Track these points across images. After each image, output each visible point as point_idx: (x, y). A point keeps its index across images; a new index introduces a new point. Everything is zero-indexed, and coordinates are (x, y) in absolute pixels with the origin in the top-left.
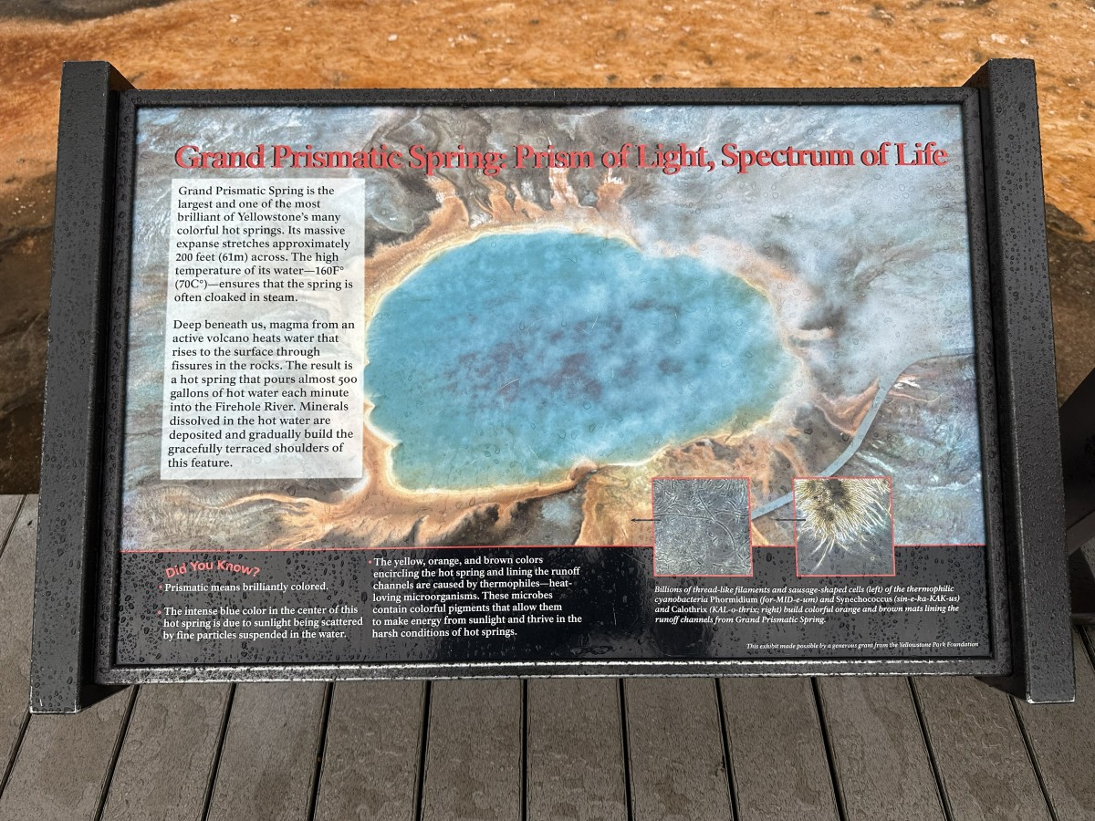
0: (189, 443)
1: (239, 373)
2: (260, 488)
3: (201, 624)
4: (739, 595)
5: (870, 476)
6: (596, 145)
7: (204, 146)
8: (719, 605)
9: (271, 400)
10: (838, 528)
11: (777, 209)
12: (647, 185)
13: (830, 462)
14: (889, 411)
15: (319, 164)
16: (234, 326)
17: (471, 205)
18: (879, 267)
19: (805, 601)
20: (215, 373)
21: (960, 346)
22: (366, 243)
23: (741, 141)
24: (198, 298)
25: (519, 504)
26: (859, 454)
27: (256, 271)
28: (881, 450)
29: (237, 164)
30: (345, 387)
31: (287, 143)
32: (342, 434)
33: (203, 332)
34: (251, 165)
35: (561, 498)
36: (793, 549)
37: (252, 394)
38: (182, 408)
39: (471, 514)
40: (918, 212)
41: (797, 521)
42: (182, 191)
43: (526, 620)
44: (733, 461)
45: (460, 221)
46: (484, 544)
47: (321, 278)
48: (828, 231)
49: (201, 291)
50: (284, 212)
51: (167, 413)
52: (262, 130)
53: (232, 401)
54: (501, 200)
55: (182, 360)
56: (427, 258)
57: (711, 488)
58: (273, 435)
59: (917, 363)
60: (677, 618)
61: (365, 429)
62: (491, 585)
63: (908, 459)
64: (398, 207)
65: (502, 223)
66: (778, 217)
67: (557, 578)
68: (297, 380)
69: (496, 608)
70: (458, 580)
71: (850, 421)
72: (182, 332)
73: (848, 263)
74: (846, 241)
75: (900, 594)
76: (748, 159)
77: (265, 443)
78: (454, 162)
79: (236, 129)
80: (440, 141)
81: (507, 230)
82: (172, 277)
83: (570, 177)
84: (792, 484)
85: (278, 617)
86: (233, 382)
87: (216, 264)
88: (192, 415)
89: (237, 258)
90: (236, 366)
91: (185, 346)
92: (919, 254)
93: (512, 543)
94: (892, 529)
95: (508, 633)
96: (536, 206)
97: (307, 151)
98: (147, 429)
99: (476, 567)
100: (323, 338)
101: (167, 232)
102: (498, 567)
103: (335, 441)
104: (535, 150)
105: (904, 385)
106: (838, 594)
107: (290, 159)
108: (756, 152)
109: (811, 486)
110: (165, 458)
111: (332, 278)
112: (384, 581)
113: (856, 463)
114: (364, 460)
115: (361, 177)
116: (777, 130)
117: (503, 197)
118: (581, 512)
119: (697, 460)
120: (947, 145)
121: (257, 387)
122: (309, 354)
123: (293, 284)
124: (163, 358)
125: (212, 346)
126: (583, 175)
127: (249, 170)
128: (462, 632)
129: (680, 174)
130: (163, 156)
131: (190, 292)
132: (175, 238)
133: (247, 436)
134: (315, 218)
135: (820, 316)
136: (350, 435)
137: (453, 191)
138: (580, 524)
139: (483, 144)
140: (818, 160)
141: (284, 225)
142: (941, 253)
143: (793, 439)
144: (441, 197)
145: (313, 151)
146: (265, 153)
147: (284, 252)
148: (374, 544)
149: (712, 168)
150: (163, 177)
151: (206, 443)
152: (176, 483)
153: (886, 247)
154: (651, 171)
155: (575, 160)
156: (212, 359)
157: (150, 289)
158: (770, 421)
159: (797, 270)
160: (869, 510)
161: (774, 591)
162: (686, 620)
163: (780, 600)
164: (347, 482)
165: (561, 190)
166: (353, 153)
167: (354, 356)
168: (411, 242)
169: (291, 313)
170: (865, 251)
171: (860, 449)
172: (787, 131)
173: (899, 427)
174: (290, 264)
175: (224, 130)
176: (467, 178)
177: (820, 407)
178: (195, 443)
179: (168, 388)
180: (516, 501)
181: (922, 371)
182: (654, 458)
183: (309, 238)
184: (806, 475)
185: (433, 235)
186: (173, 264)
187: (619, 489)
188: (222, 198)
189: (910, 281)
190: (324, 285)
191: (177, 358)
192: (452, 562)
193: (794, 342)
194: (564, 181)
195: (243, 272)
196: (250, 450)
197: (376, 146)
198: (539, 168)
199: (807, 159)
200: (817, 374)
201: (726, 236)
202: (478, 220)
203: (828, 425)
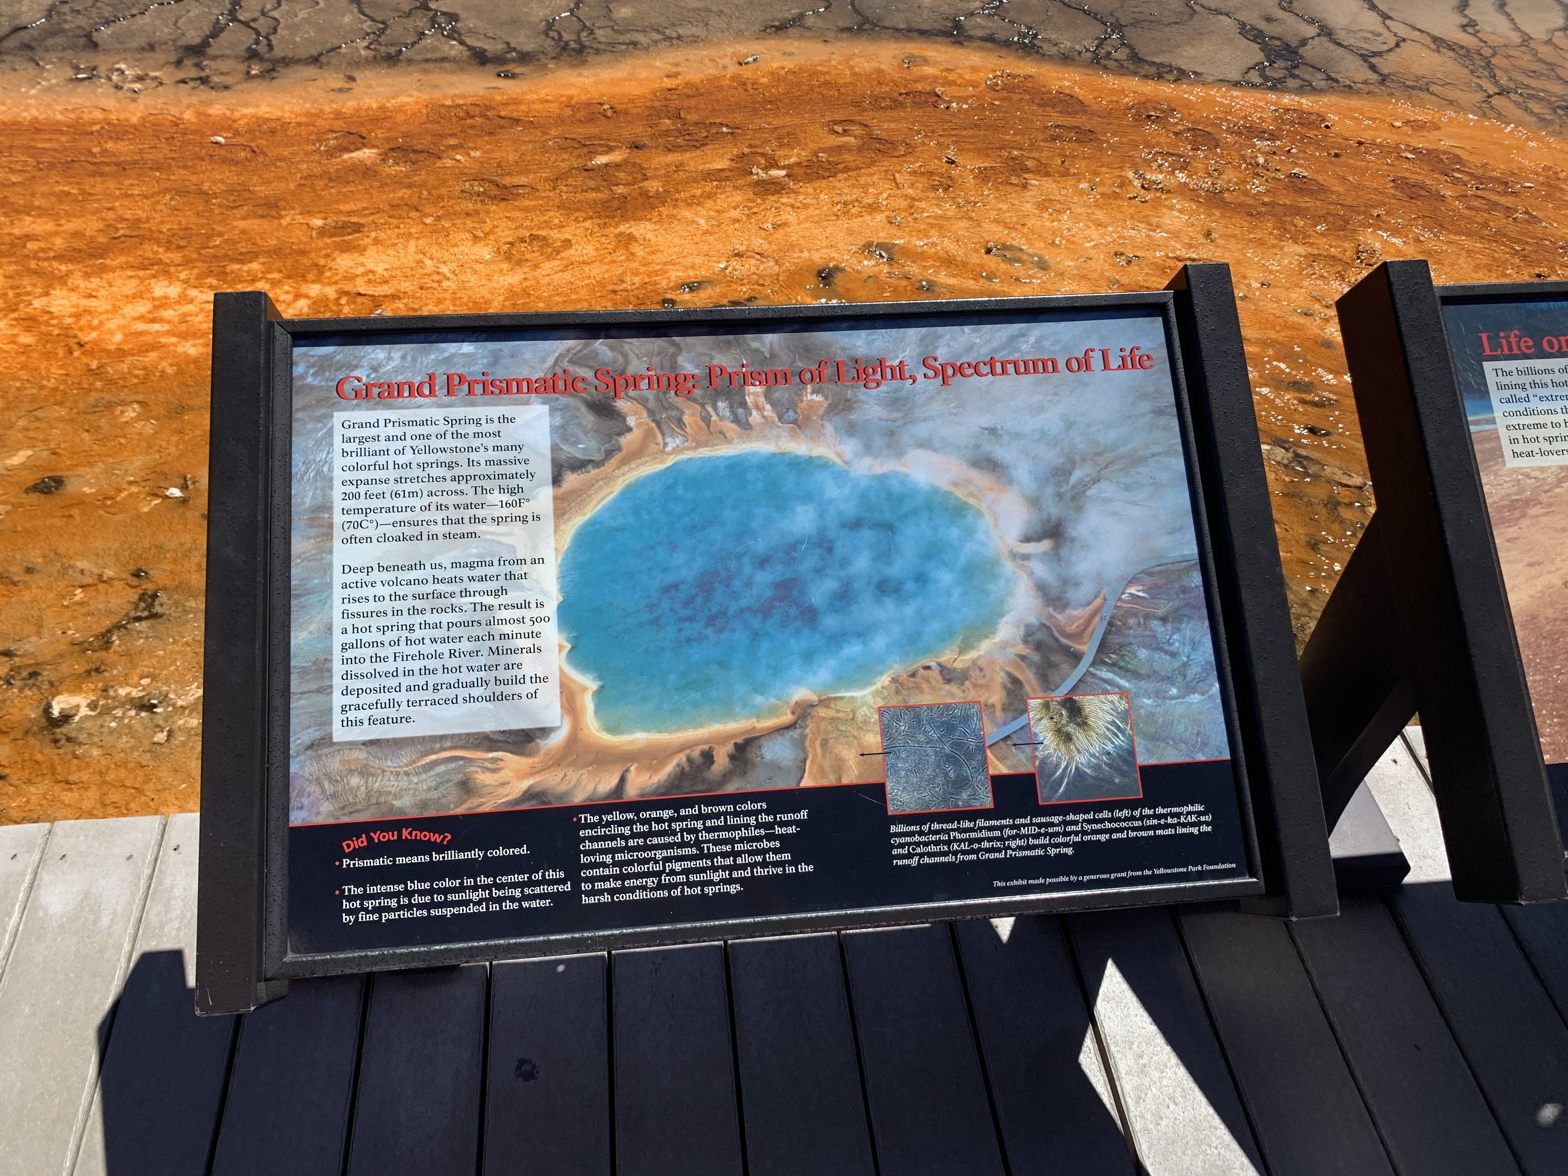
0: (365, 699)
1: (418, 619)
2: (448, 744)
3: (385, 902)
4: (981, 829)
5: (1106, 692)
6: (793, 362)
7: (368, 376)
8: (961, 841)
9: (456, 646)
10: (1078, 750)
11: (985, 421)
12: (848, 400)
13: (1064, 680)
14: (1119, 623)
15: (497, 391)
16: (411, 568)
17: (664, 427)
18: (1094, 475)
19: (1050, 830)
20: (390, 620)
21: (1185, 553)
22: (553, 472)
23: (942, 353)
24: (369, 539)
25: (736, 744)
26: (1092, 669)
27: (433, 507)
28: (1114, 665)
29: (406, 394)
30: (537, 628)
31: (460, 371)
32: (536, 679)
33: (375, 576)
34: (421, 394)
35: (782, 735)
36: (1033, 775)
37: (434, 641)
38: (355, 660)
39: (684, 759)
40: (1129, 417)
41: (1034, 744)
42: (346, 425)
43: (752, 872)
44: (962, 684)
45: (653, 445)
46: (699, 792)
47: (505, 512)
48: (1039, 440)
49: (371, 532)
50: (460, 443)
51: (338, 669)
52: (433, 357)
53: (413, 650)
54: (696, 422)
55: (354, 608)
56: (618, 487)
57: (942, 715)
58: (459, 684)
59: (1143, 572)
60: (916, 858)
61: (561, 671)
62: (711, 836)
63: (1143, 672)
64: (586, 433)
65: (699, 445)
66: (986, 429)
67: (782, 824)
68: (483, 623)
69: (718, 861)
70: (674, 833)
71: (1077, 636)
72: (351, 578)
73: (1062, 473)
74: (1058, 450)
75: (1148, 817)
76: (950, 371)
77: (451, 693)
78: (644, 384)
79: (403, 357)
80: (627, 362)
81: (705, 452)
82: (338, 518)
83: (767, 395)
84: (1026, 705)
85: (475, 888)
86: (411, 629)
87: (388, 502)
88: (367, 667)
89: (413, 494)
90: (414, 611)
91: (355, 593)
92: (1136, 460)
93: (731, 788)
94: (1134, 748)
95: (733, 889)
96: (734, 426)
97: (483, 378)
98: (314, 686)
99: (693, 818)
100: (511, 576)
101: (331, 470)
102: (717, 816)
103: (529, 688)
104: (730, 370)
105: (1131, 595)
106: (1084, 821)
107: (465, 387)
108: (958, 364)
109: (1046, 706)
110: (337, 717)
111: (517, 511)
112: (592, 839)
113: (1090, 679)
114: (562, 707)
115: (544, 403)
116: (978, 341)
117: (698, 418)
118: (804, 750)
119: (925, 686)
120: (1153, 349)
121: (438, 633)
122: (496, 594)
123: (475, 520)
124: (331, 607)
125: (387, 591)
126: (781, 392)
127: (419, 400)
128: (682, 891)
129: (881, 388)
130: (320, 388)
131: (359, 533)
132: (338, 476)
133: (431, 687)
134: (496, 448)
135: (1038, 528)
136: (545, 680)
137: (645, 415)
138: (805, 760)
139: (674, 365)
140: (1022, 369)
141: (462, 458)
142: (1156, 458)
143: (1023, 658)
144: (631, 421)
145: (490, 378)
146: (437, 381)
147: (463, 486)
148: (578, 798)
149: (914, 381)
150: (323, 411)
151: (384, 697)
152: (351, 745)
153: (1100, 454)
154: (852, 386)
155: (772, 378)
156: (387, 605)
157: (313, 532)
158: (997, 639)
159: (1011, 481)
160: (1108, 729)
161: (1018, 821)
162: (927, 860)
163: (1024, 831)
164: (545, 732)
165: (759, 409)
166: (534, 379)
167: (545, 594)
168: (602, 469)
169: (474, 551)
170: (1078, 458)
171: (1093, 664)
172: (989, 341)
173: (1131, 640)
174: (471, 498)
175: (390, 358)
176: (658, 399)
177: (1049, 624)
178: (372, 698)
179: (338, 639)
180: (732, 742)
181: (1148, 580)
182: (879, 685)
183: (490, 470)
184: (1040, 694)
185: (625, 461)
186: (338, 504)
187: (845, 721)
188: (391, 431)
189: (1127, 488)
190: (509, 519)
191: (347, 606)
192: (666, 814)
193: (1014, 556)
194: (762, 399)
195: (418, 509)
196: (434, 703)
197: (559, 371)
198: (735, 387)
199: (1010, 368)
200: (1042, 588)
201: (935, 450)
202: (673, 443)
203: (1057, 640)
